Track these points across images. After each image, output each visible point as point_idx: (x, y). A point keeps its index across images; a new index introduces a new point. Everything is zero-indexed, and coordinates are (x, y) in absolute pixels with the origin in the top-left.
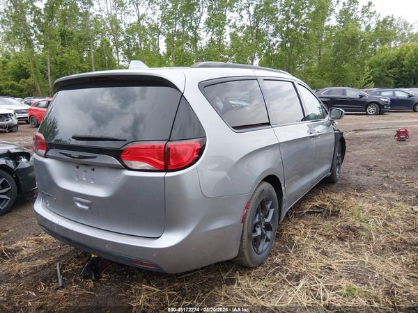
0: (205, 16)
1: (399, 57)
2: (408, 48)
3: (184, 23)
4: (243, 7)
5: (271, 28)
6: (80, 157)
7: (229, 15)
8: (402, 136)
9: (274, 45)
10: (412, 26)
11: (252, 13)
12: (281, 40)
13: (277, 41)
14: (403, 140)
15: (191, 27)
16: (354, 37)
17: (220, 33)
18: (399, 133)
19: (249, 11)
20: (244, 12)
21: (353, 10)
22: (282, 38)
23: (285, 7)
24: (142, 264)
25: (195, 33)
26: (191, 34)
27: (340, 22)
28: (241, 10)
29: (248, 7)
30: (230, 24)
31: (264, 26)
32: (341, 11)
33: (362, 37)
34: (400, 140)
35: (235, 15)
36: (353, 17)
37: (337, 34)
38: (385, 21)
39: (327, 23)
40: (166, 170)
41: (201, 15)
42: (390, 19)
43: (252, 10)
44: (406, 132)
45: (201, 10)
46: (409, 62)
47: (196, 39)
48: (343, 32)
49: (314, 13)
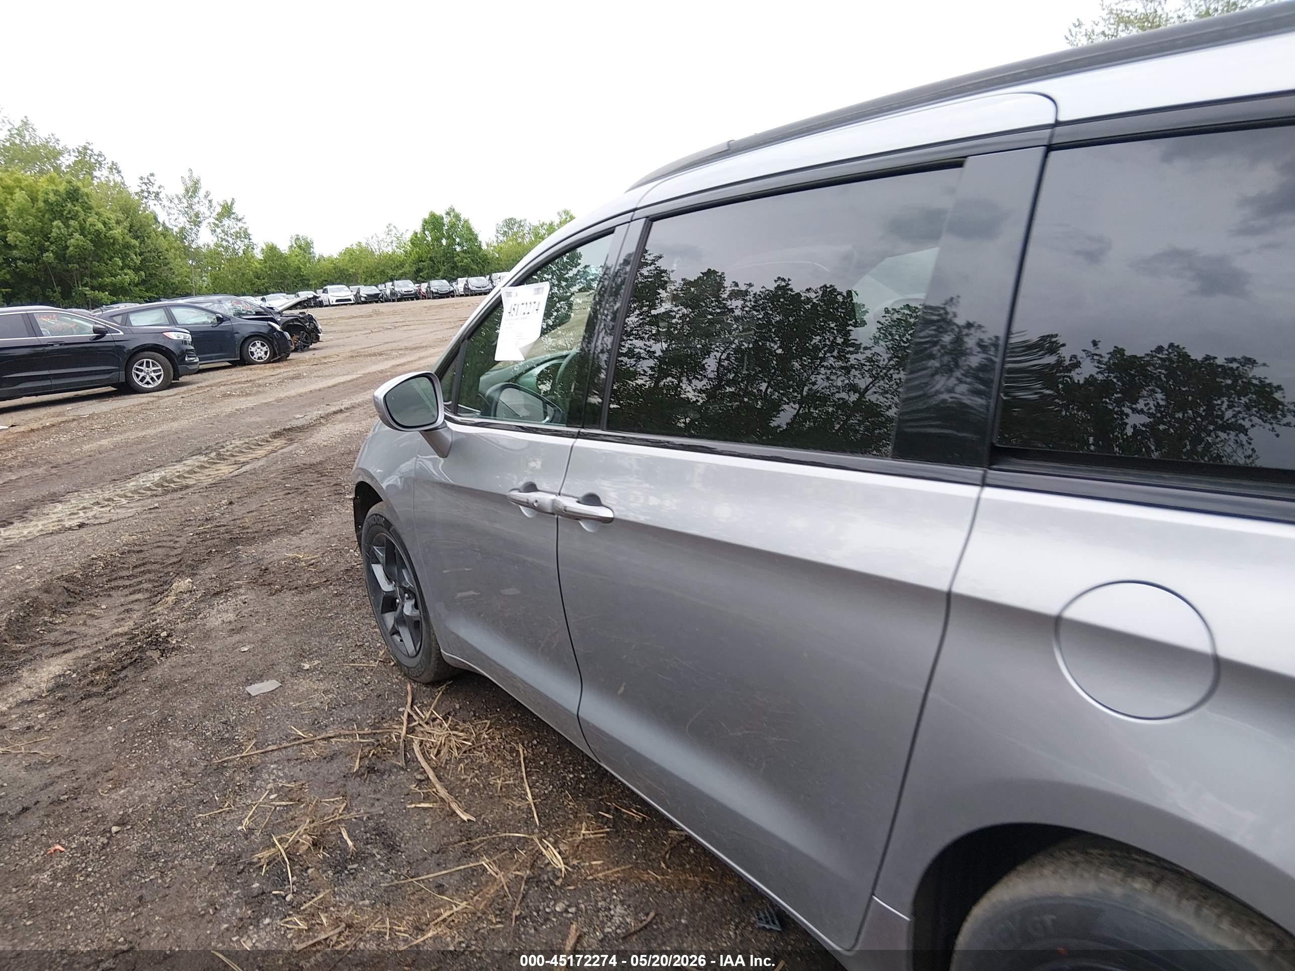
46: (26, 233)
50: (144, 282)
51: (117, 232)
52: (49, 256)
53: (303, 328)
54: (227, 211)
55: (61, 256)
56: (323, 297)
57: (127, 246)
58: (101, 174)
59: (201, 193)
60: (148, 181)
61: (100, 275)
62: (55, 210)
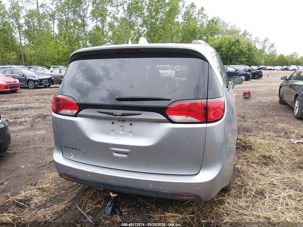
0: (91, 9)
1: (220, 45)
2: (226, 39)
3: (75, 12)
4: (119, 4)
5: (140, 21)
6: (123, 115)
7: (110, 9)
8: (247, 95)
9: (142, 33)
10: (227, 25)
11: (126, 9)
12: (147, 30)
13: (144, 31)
14: (248, 98)
15: (80, 16)
16: (194, 31)
17: (103, 21)
18: (245, 94)
19: (123, 7)
20: (120, 8)
21: (193, 13)
22: (147, 28)
23: (149, 6)
24: (183, 196)
25: (83, 20)
26: (80, 21)
27: (185, 20)
28: (118, 6)
29: (123, 4)
30: (111, 16)
31: (135, 19)
32: (185, 13)
33: (199, 31)
34: (246, 98)
35: (114, 9)
36: (193, 17)
37: (183, 28)
38: (213, 20)
39: (176, 20)
40: (207, 122)
41: (88, 7)
42: (216, 19)
43: (126, 6)
44: (249, 93)
45: (87, 4)
46: (226, 48)
47: (84, 25)
48: (187, 27)
49: (168, 12)
50: (248, 61)
51: (244, 50)
52: (230, 54)
53: (258, 74)
54: (272, 45)
55: (232, 54)
56: (289, 68)
57: (246, 53)
58: (247, 36)
59: (267, 41)
60: (257, 38)
61: (238, 59)
62: (234, 44)
